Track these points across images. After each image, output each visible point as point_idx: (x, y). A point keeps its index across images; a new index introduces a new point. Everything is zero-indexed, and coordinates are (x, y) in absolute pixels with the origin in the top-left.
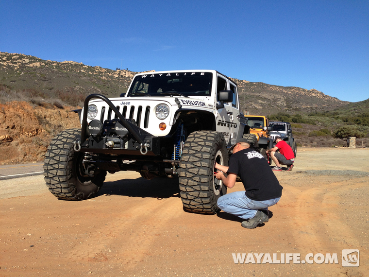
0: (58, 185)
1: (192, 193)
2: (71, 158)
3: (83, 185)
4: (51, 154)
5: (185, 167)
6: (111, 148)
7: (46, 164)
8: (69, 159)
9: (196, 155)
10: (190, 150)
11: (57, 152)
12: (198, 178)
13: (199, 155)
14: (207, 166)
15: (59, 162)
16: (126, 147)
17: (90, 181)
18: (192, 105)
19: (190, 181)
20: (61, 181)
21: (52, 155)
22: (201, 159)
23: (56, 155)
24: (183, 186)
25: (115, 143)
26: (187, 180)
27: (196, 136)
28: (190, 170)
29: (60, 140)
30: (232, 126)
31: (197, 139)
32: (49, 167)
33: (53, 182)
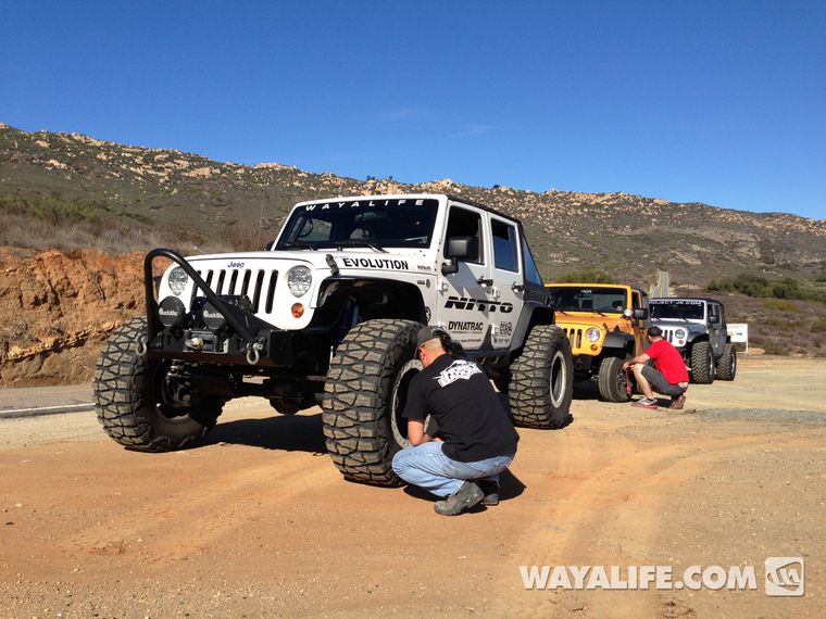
0: (117, 421)
1: (344, 441)
2: (141, 369)
3: (170, 423)
4: (106, 360)
5: (331, 390)
6: (197, 351)
7: (99, 381)
8: (137, 371)
9: (353, 367)
10: (345, 358)
11: (116, 356)
12: (354, 412)
13: (359, 367)
14: (372, 388)
15: (118, 377)
16: (226, 350)
17: (187, 416)
18: (369, 267)
19: (339, 418)
20: (122, 412)
21: (107, 362)
22: (362, 376)
23: (115, 363)
24: (328, 428)
25: (205, 342)
26: (334, 416)
27: (364, 329)
28: (341, 397)
29: (125, 334)
30: (493, 309)
31: (362, 335)
32: (101, 385)
33: (108, 415)
